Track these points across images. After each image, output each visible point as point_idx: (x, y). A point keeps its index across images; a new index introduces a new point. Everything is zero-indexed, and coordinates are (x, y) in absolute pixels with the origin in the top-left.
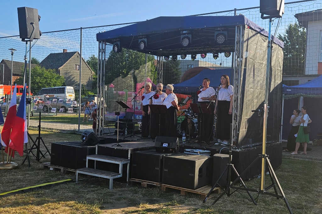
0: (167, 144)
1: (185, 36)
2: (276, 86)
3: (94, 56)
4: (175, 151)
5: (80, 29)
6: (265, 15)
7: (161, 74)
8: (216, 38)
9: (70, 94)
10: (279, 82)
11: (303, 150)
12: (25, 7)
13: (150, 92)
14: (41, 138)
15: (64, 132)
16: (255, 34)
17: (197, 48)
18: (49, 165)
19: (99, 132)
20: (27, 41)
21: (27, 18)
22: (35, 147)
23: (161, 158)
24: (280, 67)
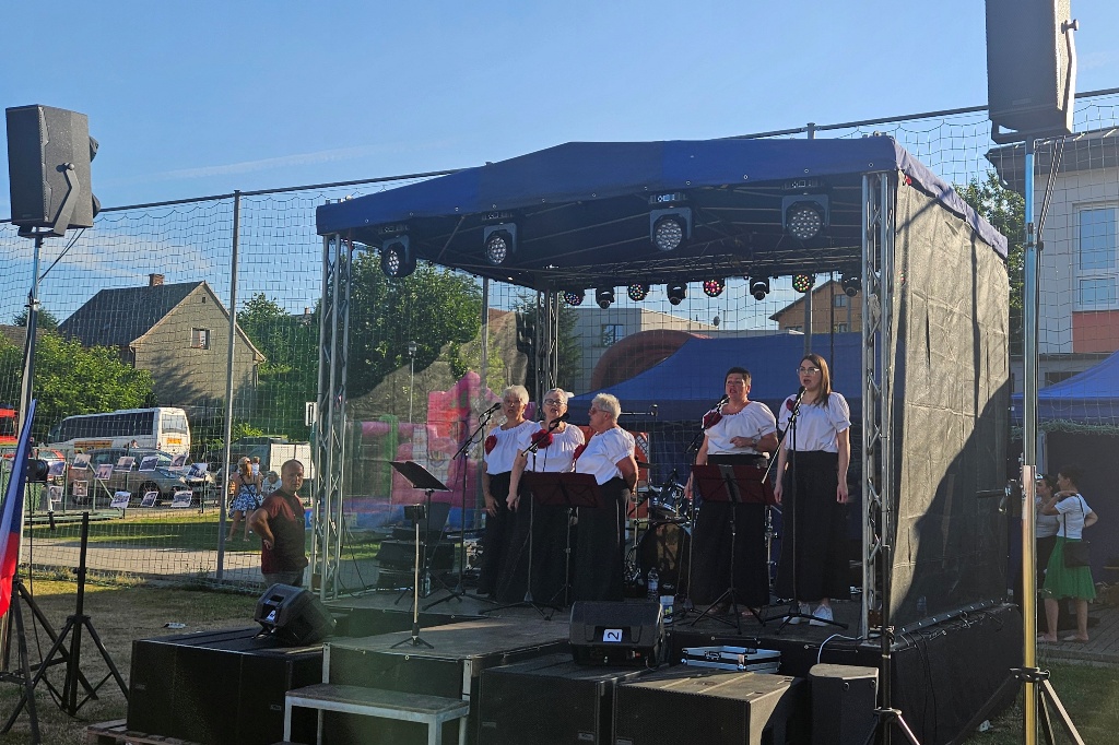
0: (620, 631)
1: (665, 212)
2: (991, 394)
3: (262, 297)
4: (652, 660)
5: (230, 196)
6: (1003, 130)
7: (552, 355)
8: (788, 221)
9: (172, 434)
10: (1002, 380)
11: (1076, 627)
12: (37, 106)
13: (518, 424)
14: (86, 620)
15: (161, 584)
16: (927, 207)
17: (688, 261)
18: (122, 733)
19: (323, 584)
20: (39, 238)
21: (43, 145)
22: (58, 655)
23: (603, 690)
24: (1002, 326)
